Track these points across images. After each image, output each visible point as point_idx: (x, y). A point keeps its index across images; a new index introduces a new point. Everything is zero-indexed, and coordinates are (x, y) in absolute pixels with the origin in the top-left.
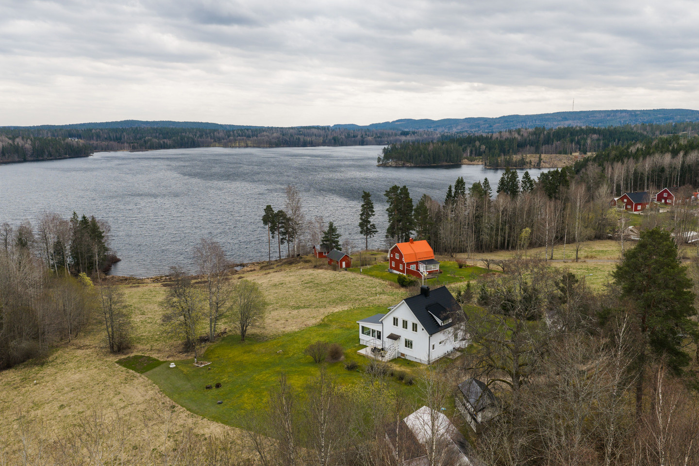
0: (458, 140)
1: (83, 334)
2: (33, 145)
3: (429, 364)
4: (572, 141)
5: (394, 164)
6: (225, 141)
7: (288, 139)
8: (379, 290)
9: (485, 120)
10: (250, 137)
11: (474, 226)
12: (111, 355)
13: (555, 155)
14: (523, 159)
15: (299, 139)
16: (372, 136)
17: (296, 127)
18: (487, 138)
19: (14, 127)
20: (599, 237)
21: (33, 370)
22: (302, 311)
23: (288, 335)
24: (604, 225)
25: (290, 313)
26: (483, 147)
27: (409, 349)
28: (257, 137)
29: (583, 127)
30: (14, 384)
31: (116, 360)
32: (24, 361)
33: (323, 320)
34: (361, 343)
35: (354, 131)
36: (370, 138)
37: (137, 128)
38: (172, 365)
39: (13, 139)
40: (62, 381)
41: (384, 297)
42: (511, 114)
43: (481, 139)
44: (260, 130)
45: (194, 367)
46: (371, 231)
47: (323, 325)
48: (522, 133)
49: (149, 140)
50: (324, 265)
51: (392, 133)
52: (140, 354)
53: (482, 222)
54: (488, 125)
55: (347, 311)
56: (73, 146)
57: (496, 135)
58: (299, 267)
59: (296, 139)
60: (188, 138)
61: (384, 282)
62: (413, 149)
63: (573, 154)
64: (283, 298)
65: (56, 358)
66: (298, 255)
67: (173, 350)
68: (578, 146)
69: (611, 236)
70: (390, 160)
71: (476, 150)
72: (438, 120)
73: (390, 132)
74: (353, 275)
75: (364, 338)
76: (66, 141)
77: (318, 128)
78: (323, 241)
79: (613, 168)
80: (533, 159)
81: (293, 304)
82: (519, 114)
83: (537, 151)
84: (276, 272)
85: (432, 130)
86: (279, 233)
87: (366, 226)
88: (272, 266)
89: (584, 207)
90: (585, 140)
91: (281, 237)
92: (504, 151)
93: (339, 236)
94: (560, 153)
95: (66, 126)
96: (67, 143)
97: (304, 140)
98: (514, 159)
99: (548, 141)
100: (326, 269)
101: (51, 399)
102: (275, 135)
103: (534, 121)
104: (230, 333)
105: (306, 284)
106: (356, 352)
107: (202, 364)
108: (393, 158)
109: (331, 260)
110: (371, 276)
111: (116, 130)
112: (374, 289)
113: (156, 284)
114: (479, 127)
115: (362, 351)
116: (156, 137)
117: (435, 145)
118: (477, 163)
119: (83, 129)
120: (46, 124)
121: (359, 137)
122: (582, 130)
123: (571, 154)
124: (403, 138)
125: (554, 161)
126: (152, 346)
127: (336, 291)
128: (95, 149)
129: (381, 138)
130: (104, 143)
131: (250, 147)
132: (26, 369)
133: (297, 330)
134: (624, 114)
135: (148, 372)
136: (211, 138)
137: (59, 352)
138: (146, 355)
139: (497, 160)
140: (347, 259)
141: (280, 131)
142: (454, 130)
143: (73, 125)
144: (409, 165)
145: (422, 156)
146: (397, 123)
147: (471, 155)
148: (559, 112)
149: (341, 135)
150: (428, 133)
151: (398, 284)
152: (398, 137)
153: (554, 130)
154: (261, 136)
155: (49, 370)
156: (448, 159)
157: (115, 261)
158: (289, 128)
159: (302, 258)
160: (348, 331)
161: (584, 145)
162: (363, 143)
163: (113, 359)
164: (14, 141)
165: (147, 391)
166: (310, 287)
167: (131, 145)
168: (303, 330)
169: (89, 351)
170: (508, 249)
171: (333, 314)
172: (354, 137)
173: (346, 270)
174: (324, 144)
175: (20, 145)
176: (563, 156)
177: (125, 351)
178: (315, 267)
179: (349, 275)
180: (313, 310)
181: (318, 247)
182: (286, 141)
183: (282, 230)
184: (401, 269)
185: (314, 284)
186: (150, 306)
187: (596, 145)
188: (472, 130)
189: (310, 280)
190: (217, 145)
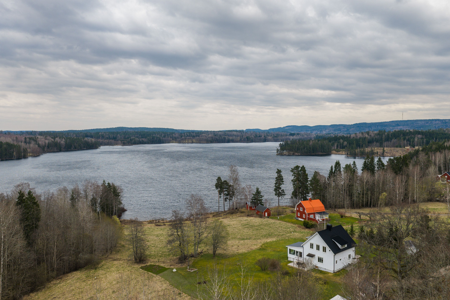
0: (328, 138)
1: (115, 253)
2: (66, 142)
3: (334, 272)
4: (404, 139)
5: (287, 153)
6: (179, 139)
7: (218, 138)
8: (292, 230)
9: (344, 126)
10: (195, 137)
11: (348, 192)
12: (136, 264)
13: (393, 148)
14: (372, 151)
15: (225, 138)
16: (271, 136)
17: (223, 131)
18: (347, 137)
19: (53, 131)
20: (430, 200)
21: (91, 272)
22: (246, 241)
23: (242, 254)
24: (434, 193)
25: (239, 242)
26: (345, 143)
27: (321, 263)
28: (199, 137)
29: (411, 130)
30: (82, 279)
31: (139, 267)
32: (84, 267)
33: (261, 246)
34: (289, 259)
35: (259, 133)
36: (270, 137)
37: (126, 132)
38: (175, 270)
39: (54, 138)
40: (110, 278)
41: (296, 234)
42: (361, 122)
43: (343, 138)
44: (200, 133)
45: (188, 271)
46: (282, 194)
47: (262, 249)
48: (370, 134)
49: (133, 139)
50: (254, 214)
51: (284, 134)
52: (153, 264)
53: (353, 189)
54: (346, 129)
55: (276, 241)
56: (89, 142)
57: (353, 136)
58: (238, 216)
59: (223, 138)
60: (157, 137)
61: (294, 225)
62: (299, 144)
63: (405, 148)
64: (232, 234)
65: (103, 265)
66: (236, 208)
67: (172, 262)
68: (409, 143)
69: (438, 200)
70: (285, 151)
71: (340, 145)
72: (313, 126)
73: (283, 133)
74: (273, 221)
75: (291, 257)
76: (85, 139)
77: (236, 131)
78: (252, 199)
79: (435, 156)
80: (379, 151)
81: (239, 237)
82: (367, 122)
83: (381, 145)
84: (224, 218)
85: (309, 132)
86: (224, 194)
87: (279, 191)
88: (220, 215)
89: (419, 180)
90: (414, 138)
91: (225, 197)
92: (359, 146)
93: (262, 197)
94: (397, 147)
95: (83, 130)
96: (85, 141)
97: (228, 139)
98: (366, 151)
99: (388, 139)
100: (255, 217)
101: (106, 287)
102: (210, 135)
103: (377, 127)
104: (205, 253)
105: (244, 226)
106: (286, 265)
107: (192, 270)
108: (287, 150)
109: (258, 211)
110: (285, 221)
111: (113, 133)
112: (289, 229)
113: (151, 225)
114: (340, 130)
115: (290, 264)
116: (137, 137)
117: (313, 142)
118: (341, 153)
119: (94, 132)
120: (71, 130)
121: (263, 137)
122: (410, 132)
123: (404, 147)
124: (291, 137)
125: (393, 152)
126: (159, 260)
127: (265, 230)
128: (101, 145)
129: (277, 137)
130: (106, 141)
131: (195, 143)
132: (87, 271)
133: (246, 252)
134: (438, 122)
135: (161, 274)
136: (171, 138)
137: (104, 262)
138: (157, 265)
139: (355, 151)
140: (268, 211)
141: (213, 133)
142: (324, 132)
143: (87, 130)
144: (297, 154)
145: (305, 149)
146: (286, 128)
147: (337, 148)
148: (393, 121)
149: (251, 136)
150: (307, 134)
151: (304, 227)
152: (288, 137)
153: (391, 132)
154: (201, 136)
155: (100, 272)
156: (323, 151)
157: (124, 210)
158: (219, 131)
159: (239, 210)
160: (278, 253)
161: (413, 142)
162: (265, 140)
163: (137, 266)
164: (54, 139)
165: (162, 284)
166: (248, 228)
167: (123, 142)
168: (250, 252)
169: (121, 262)
170: (370, 206)
171: (267, 243)
172: (260, 136)
173: (268, 218)
174: (241, 141)
175: (58, 142)
176: (398, 149)
177: (144, 262)
178: (248, 216)
179: (271, 221)
180: (253, 241)
181: (249, 204)
182: (217, 139)
183: (226, 192)
184: (304, 217)
185: (250, 226)
186: (152, 237)
187: (421, 141)
188: (336, 132)
189: (246, 223)
190: (174, 142)
